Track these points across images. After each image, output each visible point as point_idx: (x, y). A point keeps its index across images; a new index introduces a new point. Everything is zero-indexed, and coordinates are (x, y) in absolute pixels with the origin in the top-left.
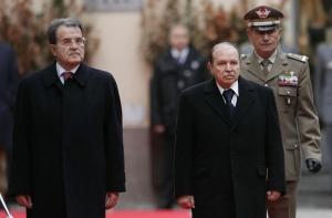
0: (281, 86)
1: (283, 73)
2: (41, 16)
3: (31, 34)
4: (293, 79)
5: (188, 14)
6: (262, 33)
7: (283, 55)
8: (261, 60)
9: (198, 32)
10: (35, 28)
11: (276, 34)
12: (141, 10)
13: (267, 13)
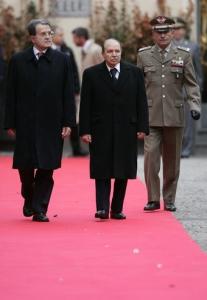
0: (173, 66)
1: (174, 58)
2: (19, 19)
3: (12, 32)
4: (180, 62)
5: (123, 19)
6: (161, 33)
7: (175, 48)
8: (160, 50)
9: (130, 32)
10: (15, 27)
11: (170, 33)
12: (90, 16)
13: (164, 20)
